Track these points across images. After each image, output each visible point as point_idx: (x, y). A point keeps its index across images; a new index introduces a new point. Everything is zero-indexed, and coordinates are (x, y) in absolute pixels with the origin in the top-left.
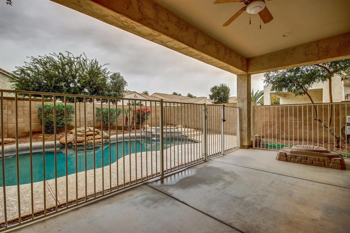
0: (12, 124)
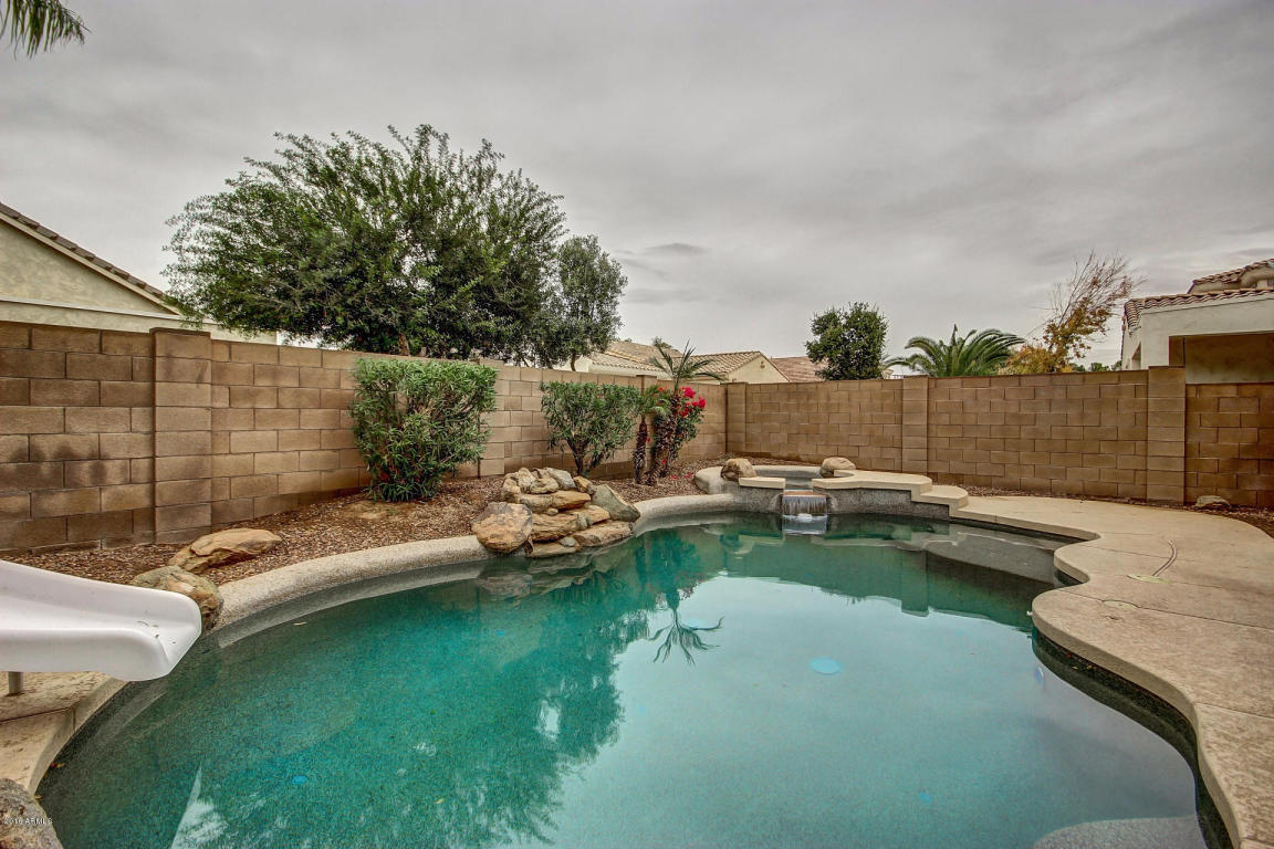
0: (229, 457)
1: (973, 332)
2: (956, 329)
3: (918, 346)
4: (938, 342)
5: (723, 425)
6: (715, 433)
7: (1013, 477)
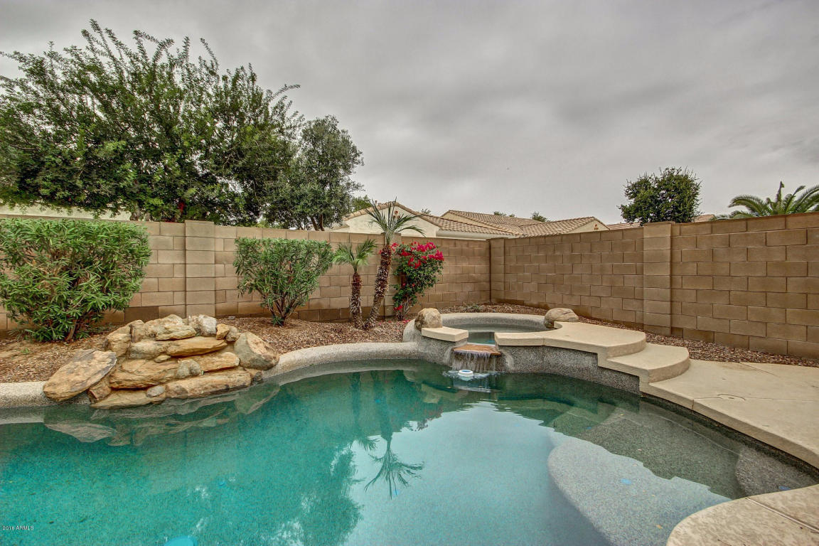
1: (802, 188)
2: (782, 185)
3: (743, 204)
4: (765, 201)
5: (488, 275)
6: (476, 282)
7: (778, 339)
